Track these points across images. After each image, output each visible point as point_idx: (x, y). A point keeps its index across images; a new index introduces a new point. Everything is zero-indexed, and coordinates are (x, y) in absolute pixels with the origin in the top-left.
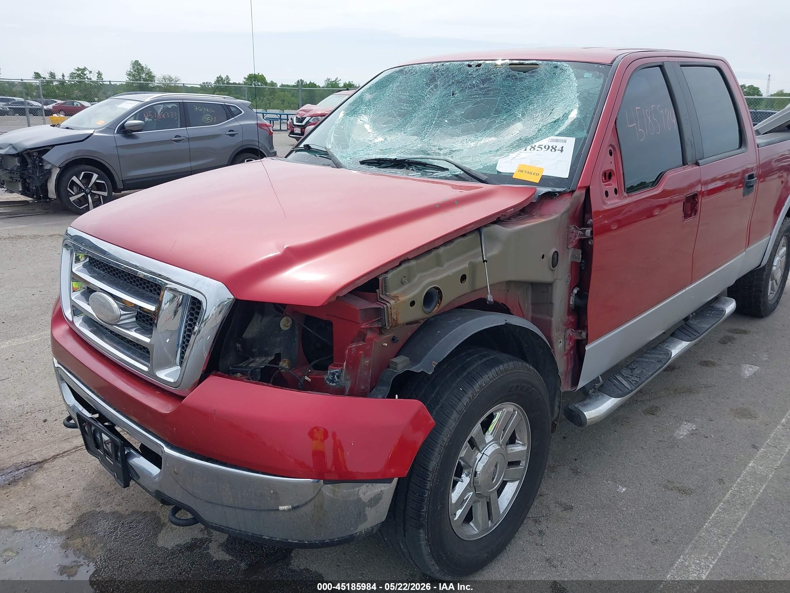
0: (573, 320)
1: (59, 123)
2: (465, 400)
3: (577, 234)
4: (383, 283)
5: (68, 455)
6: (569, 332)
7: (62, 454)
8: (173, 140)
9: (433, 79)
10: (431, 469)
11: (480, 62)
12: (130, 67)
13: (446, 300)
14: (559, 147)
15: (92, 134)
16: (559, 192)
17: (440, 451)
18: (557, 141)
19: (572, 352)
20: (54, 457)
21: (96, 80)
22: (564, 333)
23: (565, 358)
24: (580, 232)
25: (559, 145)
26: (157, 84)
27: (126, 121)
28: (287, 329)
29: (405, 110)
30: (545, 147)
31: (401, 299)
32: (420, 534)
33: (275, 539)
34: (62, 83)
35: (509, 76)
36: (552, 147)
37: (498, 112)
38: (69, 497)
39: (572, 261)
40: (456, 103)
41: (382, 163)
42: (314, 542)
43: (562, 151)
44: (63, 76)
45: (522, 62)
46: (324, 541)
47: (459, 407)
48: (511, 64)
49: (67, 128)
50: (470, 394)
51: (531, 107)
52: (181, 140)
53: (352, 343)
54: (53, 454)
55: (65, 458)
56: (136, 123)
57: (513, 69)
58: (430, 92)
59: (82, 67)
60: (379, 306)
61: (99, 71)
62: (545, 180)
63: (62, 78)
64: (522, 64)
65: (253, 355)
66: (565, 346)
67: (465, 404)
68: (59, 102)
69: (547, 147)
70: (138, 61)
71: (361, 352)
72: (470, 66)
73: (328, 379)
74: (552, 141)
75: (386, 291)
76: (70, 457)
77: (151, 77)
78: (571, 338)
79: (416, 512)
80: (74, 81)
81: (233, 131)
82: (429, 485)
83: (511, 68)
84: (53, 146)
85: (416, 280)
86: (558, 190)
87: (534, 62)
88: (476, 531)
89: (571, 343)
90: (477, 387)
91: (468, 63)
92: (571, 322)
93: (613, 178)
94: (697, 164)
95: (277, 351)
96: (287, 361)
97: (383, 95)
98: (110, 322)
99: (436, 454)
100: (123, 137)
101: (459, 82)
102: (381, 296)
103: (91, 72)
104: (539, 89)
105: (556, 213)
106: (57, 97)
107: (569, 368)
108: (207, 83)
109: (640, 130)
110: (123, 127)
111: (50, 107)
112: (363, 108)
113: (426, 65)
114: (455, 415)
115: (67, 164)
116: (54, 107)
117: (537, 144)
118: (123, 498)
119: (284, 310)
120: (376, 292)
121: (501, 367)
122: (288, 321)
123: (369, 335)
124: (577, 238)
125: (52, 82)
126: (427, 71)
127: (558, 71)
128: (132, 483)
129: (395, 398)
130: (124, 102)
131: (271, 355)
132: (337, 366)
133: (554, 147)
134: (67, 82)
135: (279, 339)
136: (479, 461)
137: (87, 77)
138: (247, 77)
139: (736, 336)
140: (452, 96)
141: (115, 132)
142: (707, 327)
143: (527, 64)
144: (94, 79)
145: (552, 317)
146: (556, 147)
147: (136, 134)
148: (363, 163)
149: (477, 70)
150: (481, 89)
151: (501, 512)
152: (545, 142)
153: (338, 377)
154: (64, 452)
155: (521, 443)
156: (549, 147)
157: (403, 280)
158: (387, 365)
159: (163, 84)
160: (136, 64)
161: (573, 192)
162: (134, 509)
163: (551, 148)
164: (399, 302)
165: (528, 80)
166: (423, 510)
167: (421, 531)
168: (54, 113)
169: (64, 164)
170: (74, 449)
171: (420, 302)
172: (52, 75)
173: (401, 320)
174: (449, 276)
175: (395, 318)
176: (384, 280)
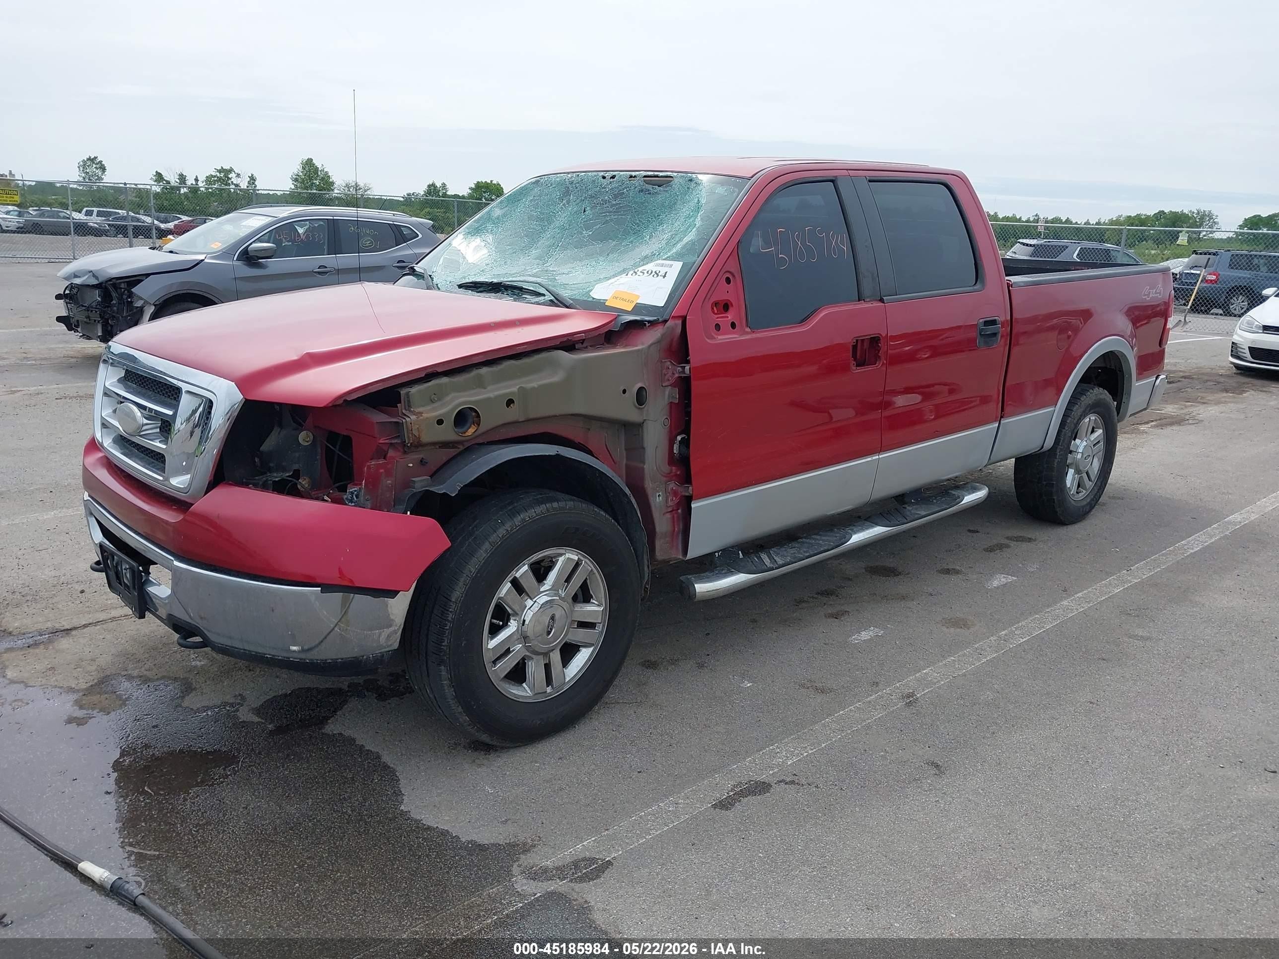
0: (678, 473)
1: (162, 245)
2: (501, 532)
3: (675, 371)
4: (406, 399)
5: (103, 624)
6: (672, 485)
7: (95, 623)
8: (315, 272)
9: (567, 193)
10: (453, 600)
11: (614, 173)
12: (299, 167)
13: (485, 425)
14: (662, 273)
15: (202, 260)
16: (649, 322)
17: (465, 581)
18: (662, 265)
19: (679, 511)
20: (85, 626)
21: (246, 188)
22: (664, 486)
23: (668, 516)
24: (679, 368)
25: (663, 271)
26: (336, 195)
27: (251, 244)
28: (306, 444)
29: (533, 229)
30: (648, 272)
31: (425, 415)
32: (441, 672)
33: (277, 658)
34: (194, 190)
35: (642, 191)
36: (655, 272)
37: (626, 233)
38: (95, 661)
39: (671, 401)
40: (586, 221)
41: (480, 287)
42: (315, 661)
43: (664, 276)
44: (197, 180)
45: (656, 173)
46: (326, 660)
47: (492, 538)
48: (645, 177)
49: (171, 252)
50: (508, 526)
51: (661, 228)
52: (327, 273)
53: (371, 459)
54: (84, 623)
55: (98, 627)
56: (264, 247)
57: (646, 182)
58: (562, 208)
59: (228, 168)
60: (398, 420)
61: (252, 175)
62: (639, 308)
63: (194, 183)
64: (657, 176)
65: (270, 470)
66: (667, 501)
67: (500, 536)
68: (185, 218)
69: (650, 272)
70: (312, 160)
71: (382, 471)
72: (604, 177)
73: (347, 499)
74: (657, 265)
75: (409, 406)
76: (104, 626)
77: (327, 183)
78: (675, 493)
79: (437, 645)
80: (211, 188)
81: (404, 262)
82: (450, 617)
83: (645, 181)
84: (148, 275)
85: (448, 398)
86: (647, 318)
87: (669, 174)
88: (529, 693)
89: (674, 499)
90: (518, 520)
91: (602, 174)
92: (676, 475)
93: (731, 309)
94: (882, 300)
95: (296, 467)
96: (307, 480)
97: (515, 211)
98: (132, 434)
99: (461, 584)
100: (245, 265)
101: (591, 197)
102: (404, 411)
103: (238, 175)
104: (671, 207)
105: (643, 344)
106: (184, 213)
107: (676, 529)
108: (413, 194)
109: (780, 256)
110: (245, 252)
111: (171, 225)
112: (490, 226)
113: (562, 175)
114: (487, 545)
115: (165, 301)
116: (175, 226)
117: (640, 269)
118: (155, 665)
119: (303, 423)
120: (397, 407)
121: (555, 505)
122: (308, 436)
123: (391, 453)
124: (677, 375)
125: (178, 189)
126: (561, 184)
127: (693, 185)
128: (147, 613)
129: (407, 514)
130: (250, 217)
131: (289, 471)
132: (356, 485)
133: (657, 272)
134: (201, 189)
135: (297, 455)
136: (529, 609)
137: (232, 182)
138: (473, 186)
139: (1012, 544)
140: (582, 214)
141: (235, 259)
142: (924, 513)
143: (662, 177)
144: (244, 185)
145: (644, 463)
146: (659, 272)
147: (264, 263)
148: (460, 286)
149: (611, 183)
150: (613, 205)
151: (567, 680)
152: (650, 267)
153: (357, 497)
154: (98, 622)
155: (596, 603)
156: (652, 272)
157: (432, 398)
158: (408, 484)
159: (346, 195)
160: (309, 165)
161: (665, 321)
162: (165, 674)
163: (653, 273)
164: (421, 418)
165: (662, 196)
166: (443, 644)
167: (443, 667)
168: (170, 234)
169: (161, 300)
170: (110, 619)
171: (449, 421)
172: (182, 178)
173: (426, 438)
174: (489, 399)
175: (417, 434)
176: (407, 394)
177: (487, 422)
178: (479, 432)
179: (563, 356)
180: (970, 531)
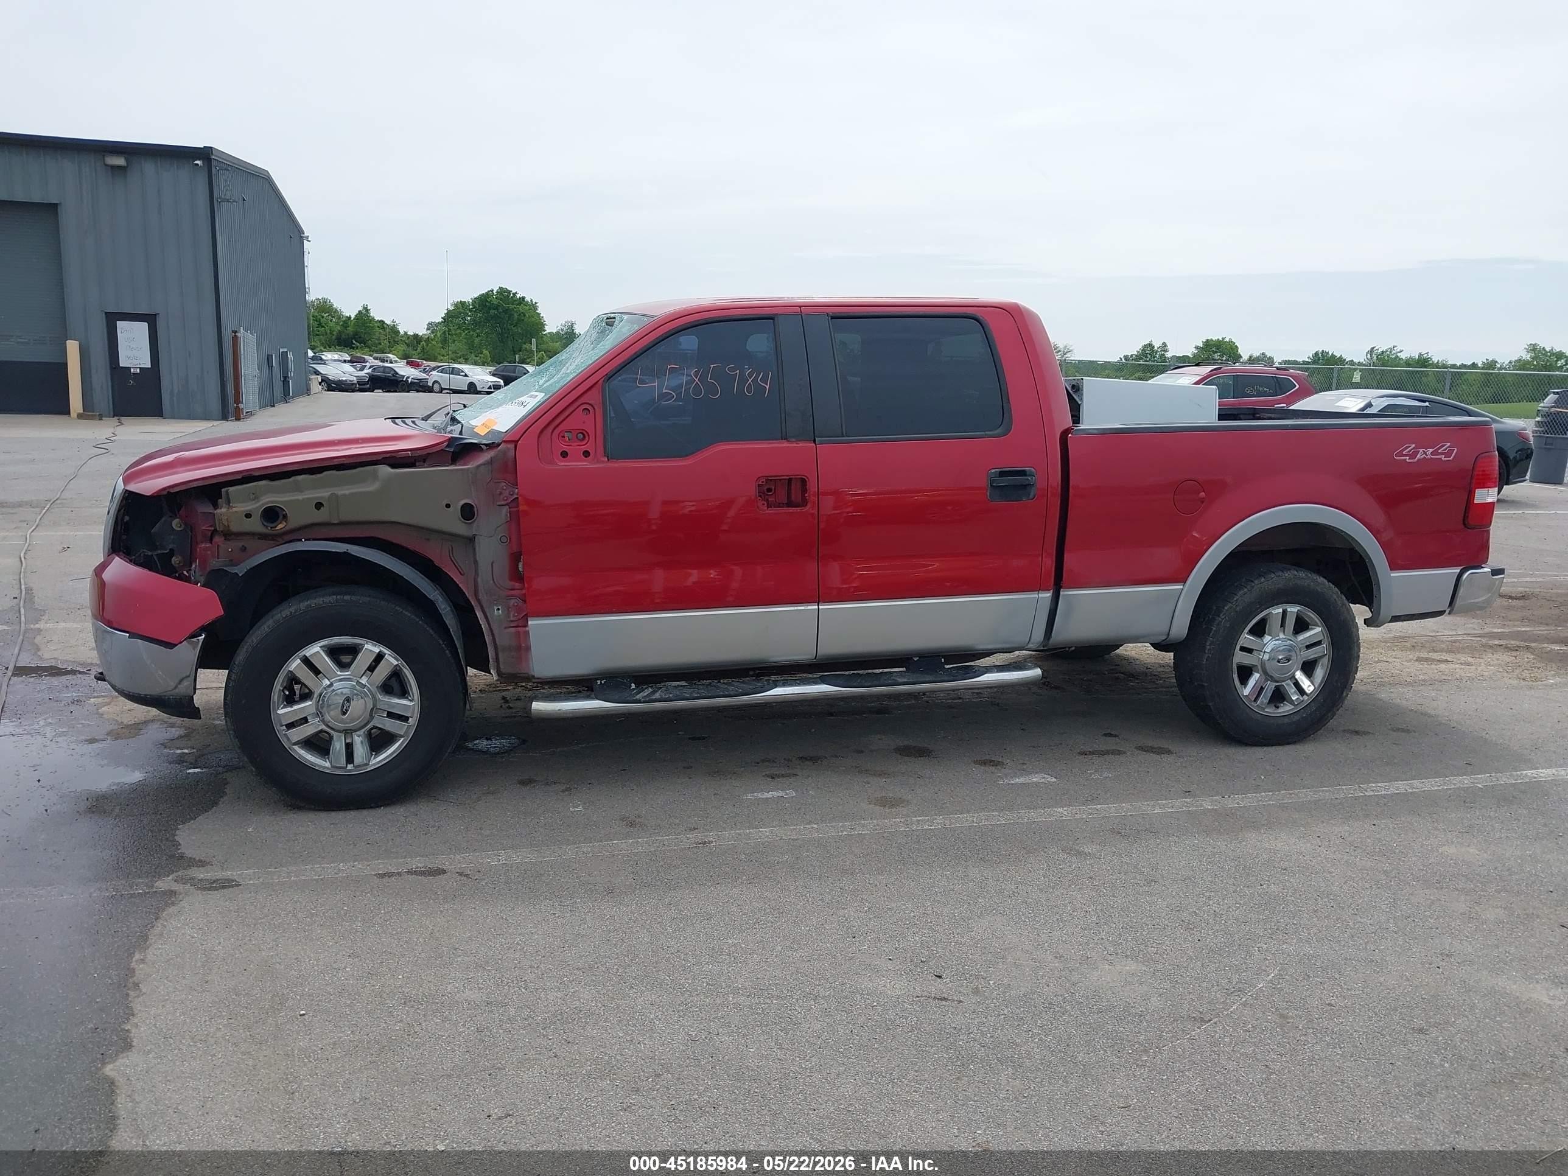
3: (512, 492)
4: (226, 494)
6: (514, 601)
16: (486, 445)
22: (503, 600)
23: (512, 630)
28: (179, 529)
31: (237, 509)
39: (508, 520)
60: (216, 512)
66: (508, 616)
75: (226, 502)
78: (518, 609)
85: (262, 498)
88: (328, 764)
89: (517, 615)
92: (520, 592)
93: (587, 439)
94: (813, 441)
102: (221, 505)
105: (475, 464)
107: (523, 645)
109: (664, 391)
120: (217, 501)
122: (179, 523)
123: (216, 538)
124: (514, 496)
129: (199, 585)
136: (325, 688)
145: (478, 575)
146: (525, 402)
155: (409, 697)
157: (246, 497)
161: (499, 445)
164: (234, 511)
171: (257, 515)
173: (235, 528)
174: (298, 500)
175: (226, 524)
176: (227, 491)
177: (295, 521)
178: (287, 528)
179: (385, 470)
180: (1106, 735)
